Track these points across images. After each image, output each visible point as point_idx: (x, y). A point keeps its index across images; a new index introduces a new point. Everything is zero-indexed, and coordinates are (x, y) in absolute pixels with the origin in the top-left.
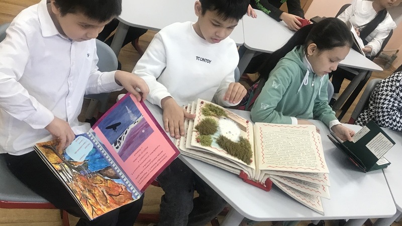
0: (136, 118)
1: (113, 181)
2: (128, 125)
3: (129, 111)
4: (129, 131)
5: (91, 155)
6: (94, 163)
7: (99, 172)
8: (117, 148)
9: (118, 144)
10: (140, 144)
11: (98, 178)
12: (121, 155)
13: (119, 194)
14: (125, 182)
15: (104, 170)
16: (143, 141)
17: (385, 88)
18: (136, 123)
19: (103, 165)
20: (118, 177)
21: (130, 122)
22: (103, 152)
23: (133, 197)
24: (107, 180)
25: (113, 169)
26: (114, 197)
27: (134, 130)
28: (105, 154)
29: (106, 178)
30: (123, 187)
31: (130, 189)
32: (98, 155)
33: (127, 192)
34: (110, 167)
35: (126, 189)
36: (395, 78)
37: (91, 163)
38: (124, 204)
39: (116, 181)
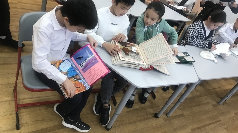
0: (91, 55)
1: (78, 81)
2: (87, 58)
3: (87, 52)
4: (87, 60)
5: (70, 69)
6: (71, 73)
7: (73, 77)
8: (81, 67)
9: (82, 66)
10: (92, 66)
11: (72, 79)
12: (83, 70)
13: (80, 87)
14: (83, 82)
15: (75, 76)
16: (93, 65)
17: (191, 27)
18: (91, 58)
19: (75, 74)
20: (80, 79)
21: (88, 57)
22: (75, 68)
23: (86, 88)
24: (76, 80)
25: (79, 76)
26: (78, 88)
27: (89, 61)
28: (76, 69)
29: (75, 80)
30: (82, 84)
31: (85, 85)
32: (73, 69)
33: (84, 86)
34: (77, 75)
35: (83, 85)
36: (196, 23)
37: (69, 73)
38: (82, 91)
39: (80, 81)
